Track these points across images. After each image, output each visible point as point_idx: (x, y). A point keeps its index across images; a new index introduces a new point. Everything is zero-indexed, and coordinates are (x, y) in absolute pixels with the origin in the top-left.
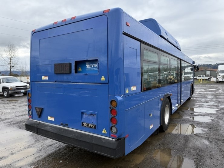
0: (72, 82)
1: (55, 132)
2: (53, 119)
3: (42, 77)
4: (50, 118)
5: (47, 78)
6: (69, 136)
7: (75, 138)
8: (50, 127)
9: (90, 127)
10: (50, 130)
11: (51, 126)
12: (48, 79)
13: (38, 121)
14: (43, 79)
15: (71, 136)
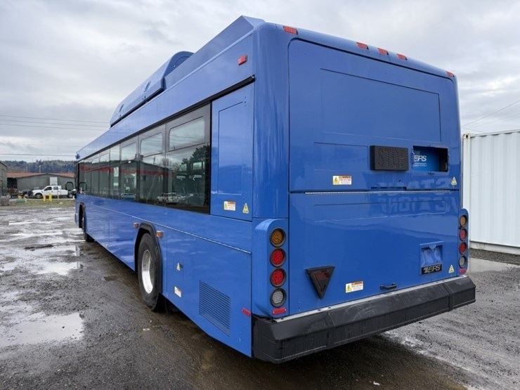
0: (408, 188)
1: (388, 311)
2: (360, 287)
3: (334, 177)
4: (351, 288)
5: (347, 181)
6: (418, 303)
7: (429, 300)
8: (365, 308)
9: (435, 270)
10: (374, 312)
11: (366, 305)
12: (351, 183)
13: (316, 311)
14: (334, 183)
15: (419, 301)
